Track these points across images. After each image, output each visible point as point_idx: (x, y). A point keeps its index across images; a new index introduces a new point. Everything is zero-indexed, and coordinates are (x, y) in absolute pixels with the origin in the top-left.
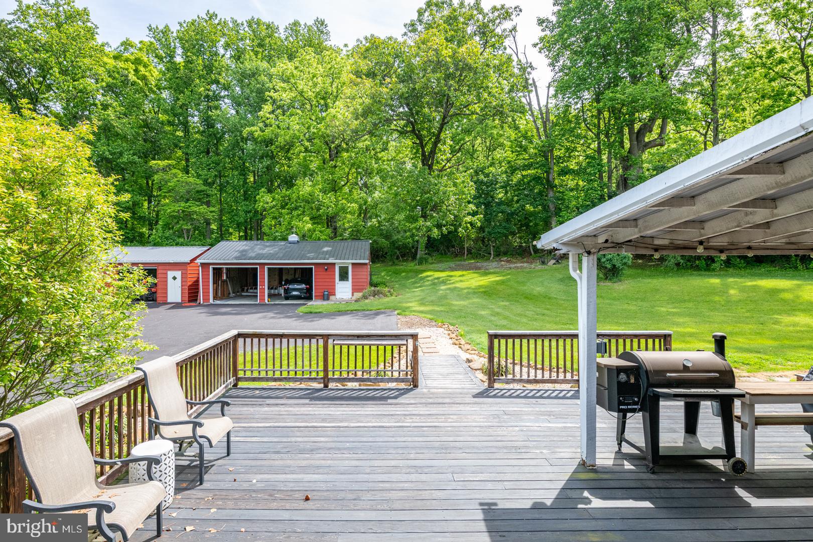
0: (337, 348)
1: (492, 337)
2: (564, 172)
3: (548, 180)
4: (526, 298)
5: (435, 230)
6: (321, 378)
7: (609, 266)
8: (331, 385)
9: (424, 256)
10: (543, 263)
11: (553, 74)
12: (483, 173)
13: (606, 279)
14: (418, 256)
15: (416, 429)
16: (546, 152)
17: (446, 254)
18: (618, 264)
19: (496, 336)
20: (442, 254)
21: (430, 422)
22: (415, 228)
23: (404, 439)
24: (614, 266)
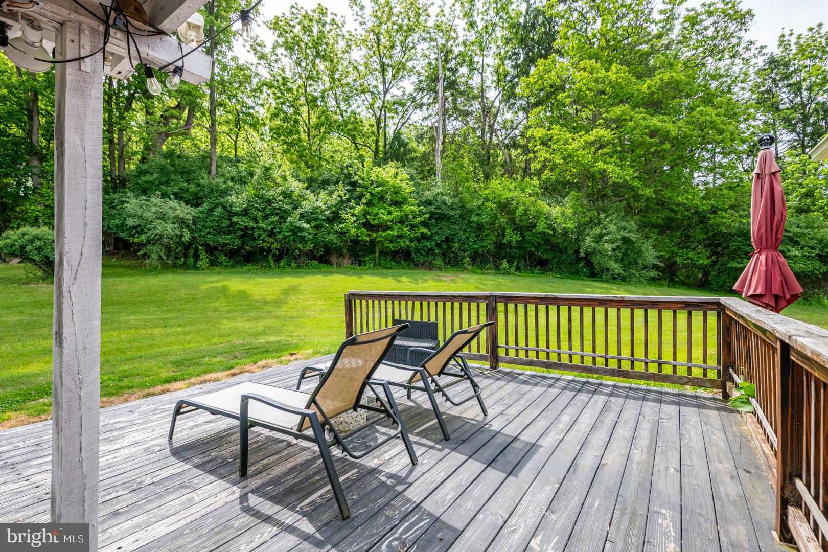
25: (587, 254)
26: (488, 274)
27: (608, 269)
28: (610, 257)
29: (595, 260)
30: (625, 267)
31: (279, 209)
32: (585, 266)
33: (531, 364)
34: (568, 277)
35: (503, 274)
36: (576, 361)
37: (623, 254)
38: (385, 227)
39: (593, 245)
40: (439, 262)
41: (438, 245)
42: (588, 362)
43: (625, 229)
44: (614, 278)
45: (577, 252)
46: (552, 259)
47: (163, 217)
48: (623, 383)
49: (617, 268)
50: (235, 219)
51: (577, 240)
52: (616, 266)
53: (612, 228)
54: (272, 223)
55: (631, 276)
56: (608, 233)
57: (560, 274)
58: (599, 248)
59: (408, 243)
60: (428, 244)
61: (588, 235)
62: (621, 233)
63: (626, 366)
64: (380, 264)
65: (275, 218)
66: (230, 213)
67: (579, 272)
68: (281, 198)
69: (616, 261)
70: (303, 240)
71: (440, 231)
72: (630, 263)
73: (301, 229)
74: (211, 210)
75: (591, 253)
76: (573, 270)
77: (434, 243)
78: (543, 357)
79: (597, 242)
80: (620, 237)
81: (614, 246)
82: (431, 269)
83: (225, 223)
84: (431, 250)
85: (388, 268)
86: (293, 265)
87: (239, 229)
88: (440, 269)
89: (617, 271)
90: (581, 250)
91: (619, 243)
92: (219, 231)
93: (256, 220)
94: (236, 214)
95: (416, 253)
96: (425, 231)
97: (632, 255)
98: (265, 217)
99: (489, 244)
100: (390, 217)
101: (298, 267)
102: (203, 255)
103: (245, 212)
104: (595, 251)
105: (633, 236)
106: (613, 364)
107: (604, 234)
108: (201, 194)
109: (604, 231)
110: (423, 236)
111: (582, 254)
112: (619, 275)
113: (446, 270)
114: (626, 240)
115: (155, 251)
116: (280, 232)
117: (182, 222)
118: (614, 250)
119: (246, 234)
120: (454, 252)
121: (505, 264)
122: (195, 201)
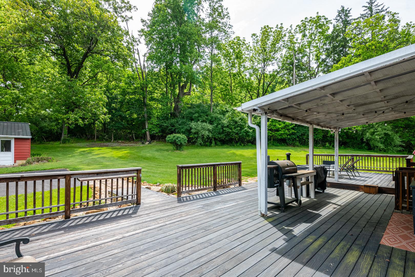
0: (78, 183)
1: (181, 169)
2: (152, 99)
3: (144, 102)
4: (144, 159)
5: (80, 121)
6: (63, 212)
7: (179, 143)
8: (73, 216)
9: (67, 138)
10: (143, 143)
11: (147, 49)
12: (109, 92)
13: (177, 149)
14: (62, 138)
15: (172, 225)
16: (143, 88)
17: (81, 138)
18: (183, 143)
19: (182, 168)
20: (78, 138)
21: (174, 219)
22: (66, 118)
23: (174, 232)
24: (181, 143)
25: (367, 140)
26: (320, 148)
27: (377, 147)
28: (378, 142)
29: (371, 143)
30: (386, 146)
31: (241, 125)
32: (366, 145)
33: (363, 170)
34: (357, 150)
35: (327, 149)
36: (375, 169)
37: (385, 140)
38: (278, 130)
39: (370, 136)
40: (297, 143)
41: (298, 137)
42: (379, 169)
43: (385, 129)
44: (380, 151)
45: (362, 139)
46: (349, 142)
47: (203, 129)
48: (387, 173)
49: (382, 146)
50: (224, 129)
51: (362, 134)
52: (381, 145)
53: (379, 129)
54: (237, 130)
55: (388, 149)
56: (377, 132)
57: (353, 148)
58: (373, 137)
59: (286, 136)
60: (294, 136)
61: (368, 132)
62: (384, 131)
63: (388, 170)
64: (274, 145)
65: (239, 128)
66: (223, 127)
67: (362, 148)
68: (240, 121)
69: (381, 143)
70: (248, 136)
71: (299, 131)
72: (388, 144)
73: (248, 132)
74: (217, 126)
75: (369, 140)
76: (360, 147)
77: (296, 136)
78: (367, 168)
79: (372, 135)
80: (383, 133)
81: (380, 137)
82: (294, 146)
83: (221, 130)
84: (295, 139)
85: (277, 146)
86: (242, 145)
87: (226, 132)
88: (298, 146)
89: (382, 147)
90: (364, 139)
91: (383, 135)
92: (220, 133)
93: (231, 129)
94: (225, 127)
95: (288, 140)
96: (294, 131)
97: (389, 141)
98: (235, 128)
99: (321, 136)
100: (280, 126)
101: (244, 146)
102: (213, 142)
103: (228, 127)
104: (371, 139)
105: (390, 133)
106: (385, 169)
107: (375, 132)
108: (212, 120)
109: (376, 131)
110: (293, 134)
111: (365, 140)
112: (383, 149)
113: (300, 147)
114: (386, 134)
115: (200, 141)
116: (240, 133)
117: (209, 130)
118: (380, 138)
119: (228, 134)
120: (304, 140)
121: (327, 144)
122: (211, 123)
